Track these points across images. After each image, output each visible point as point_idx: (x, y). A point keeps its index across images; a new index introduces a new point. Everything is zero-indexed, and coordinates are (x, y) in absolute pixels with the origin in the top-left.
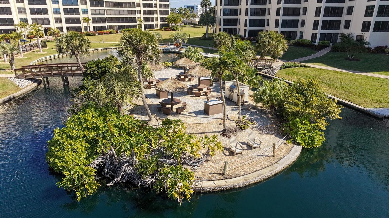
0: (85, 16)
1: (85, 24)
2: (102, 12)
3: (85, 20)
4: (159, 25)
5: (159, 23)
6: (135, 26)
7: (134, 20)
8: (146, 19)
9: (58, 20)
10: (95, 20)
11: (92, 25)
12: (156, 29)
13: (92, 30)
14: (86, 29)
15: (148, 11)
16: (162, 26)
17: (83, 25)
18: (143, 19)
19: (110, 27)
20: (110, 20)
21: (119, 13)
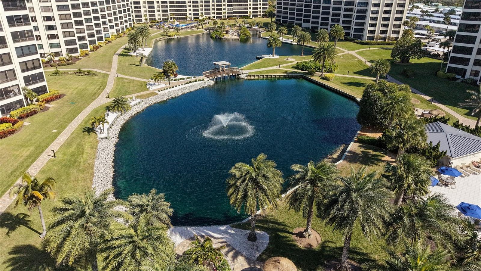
0: (224, 11)
1: (224, 15)
2: (231, 9)
3: (224, 13)
4: (261, 15)
5: (261, 14)
6: (247, 16)
7: (247, 12)
8: (253, 12)
9: (214, 13)
10: (228, 13)
11: (227, 15)
12: (258, 17)
13: (226, 17)
14: (224, 17)
15: (255, 8)
16: (263, 15)
17: (223, 15)
18: (252, 12)
19: (235, 16)
20: (235, 12)
21: (240, 9)
